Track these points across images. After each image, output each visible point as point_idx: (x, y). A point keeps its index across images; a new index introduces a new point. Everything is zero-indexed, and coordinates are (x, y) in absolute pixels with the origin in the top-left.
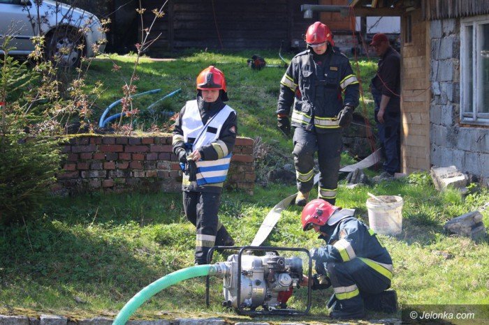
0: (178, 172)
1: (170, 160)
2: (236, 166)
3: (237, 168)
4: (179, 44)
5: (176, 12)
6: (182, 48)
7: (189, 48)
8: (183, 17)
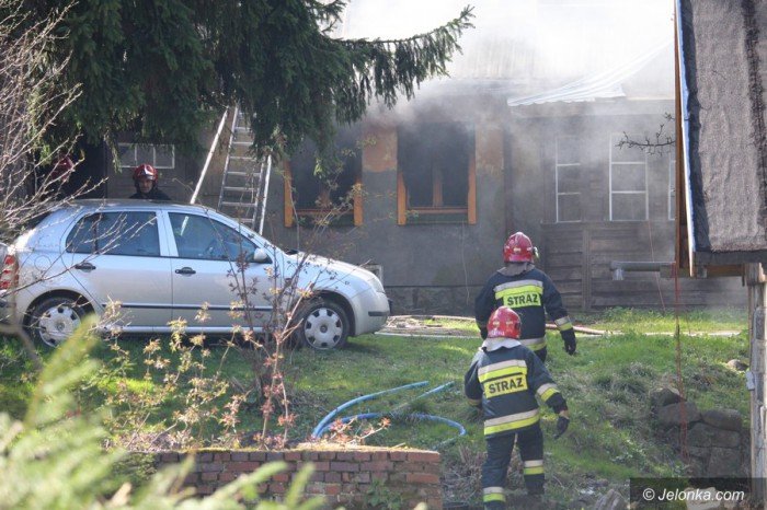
0: (336, 497)
1: (324, 481)
2: (415, 488)
3: (416, 491)
4: (599, 301)
5: (594, 252)
6: (604, 307)
7: (614, 307)
8: (605, 258)
